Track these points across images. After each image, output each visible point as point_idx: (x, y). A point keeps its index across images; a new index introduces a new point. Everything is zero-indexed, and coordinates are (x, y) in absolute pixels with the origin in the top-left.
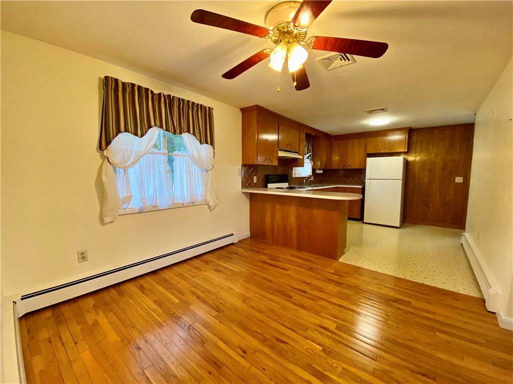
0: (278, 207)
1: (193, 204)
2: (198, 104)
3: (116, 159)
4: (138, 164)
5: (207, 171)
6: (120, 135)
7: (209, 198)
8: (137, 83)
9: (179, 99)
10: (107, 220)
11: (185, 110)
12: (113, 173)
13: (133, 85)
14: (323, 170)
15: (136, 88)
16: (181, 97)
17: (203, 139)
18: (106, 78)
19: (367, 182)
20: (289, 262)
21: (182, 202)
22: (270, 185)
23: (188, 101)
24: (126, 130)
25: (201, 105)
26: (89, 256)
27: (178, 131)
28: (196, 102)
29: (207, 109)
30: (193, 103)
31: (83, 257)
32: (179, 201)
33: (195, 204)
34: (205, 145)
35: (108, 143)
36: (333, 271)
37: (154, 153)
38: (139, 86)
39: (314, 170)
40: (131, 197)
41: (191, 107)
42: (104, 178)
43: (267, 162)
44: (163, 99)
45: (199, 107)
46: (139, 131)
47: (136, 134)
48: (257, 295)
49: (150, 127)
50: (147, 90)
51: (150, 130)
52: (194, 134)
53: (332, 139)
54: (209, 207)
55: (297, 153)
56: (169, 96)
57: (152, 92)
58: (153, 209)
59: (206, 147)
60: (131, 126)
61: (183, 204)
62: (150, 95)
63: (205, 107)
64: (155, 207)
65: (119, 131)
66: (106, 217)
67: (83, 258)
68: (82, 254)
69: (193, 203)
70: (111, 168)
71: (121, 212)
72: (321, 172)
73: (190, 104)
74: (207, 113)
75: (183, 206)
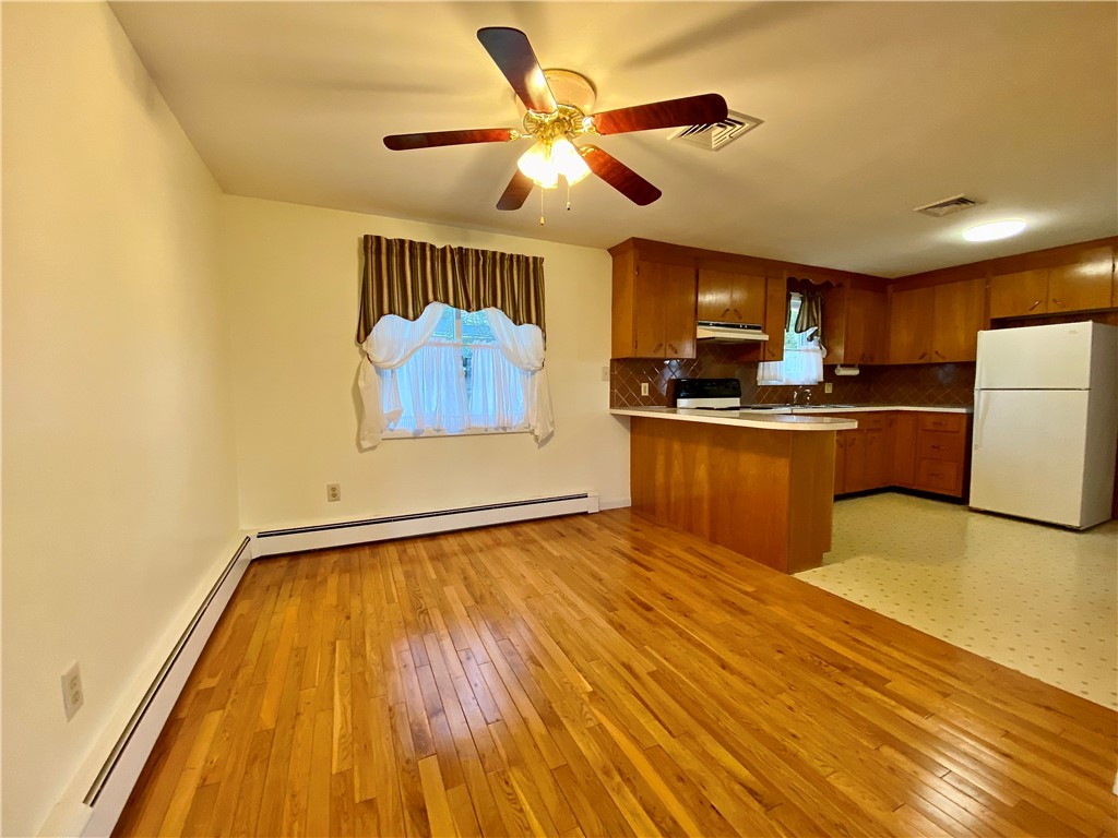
0: (676, 447)
1: (504, 431)
2: (512, 255)
3: (378, 357)
4: (413, 358)
5: (533, 373)
6: (383, 319)
7: (533, 423)
8: (407, 237)
9: (477, 251)
10: (365, 444)
11: (489, 269)
12: (376, 375)
13: (402, 242)
14: (860, 367)
15: (407, 245)
16: (480, 247)
17: (522, 315)
18: (366, 237)
19: (979, 397)
20: (669, 560)
21: (484, 426)
22: (682, 402)
23: (494, 253)
24: (391, 312)
25: (518, 256)
26: (342, 492)
27: (474, 306)
28: (508, 252)
29: (531, 260)
30: (503, 255)
31: (334, 494)
32: (480, 424)
33: (508, 431)
34: (526, 325)
35: (368, 332)
36: (750, 589)
37: (439, 345)
38: (411, 242)
39: (829, 369)
40: (399, 413)
41: (498, 261)
42: (361, 384)
43: (662, 351)
44: (449, 255)
45: (515, 260)
46: (411, 311)
47: (406, 316)
48: (557, 595)
49: (427, 303)
50: (423, 245)
51: (428, 308)
52: (503, 309)
53: (890, 288)
54: (536, 438)
55: (759, 328)
56: (460, 249)
57: (432, 247)
58: (436, 434)
59: (530, 331)
60: (398, 306)
61: (486, 430)
62: (428, 253)
63: (527, 258)
64: (438, 431)
65: (381, 314)
66: (364, 439)
67: (334, 496)
68: (334, 489)
69: (504, 428)
70: (372, 368)
71: (387, 434)
72: (855, 372)
73: (498, 257)
74: (530, 270)
75: (486, 433)
